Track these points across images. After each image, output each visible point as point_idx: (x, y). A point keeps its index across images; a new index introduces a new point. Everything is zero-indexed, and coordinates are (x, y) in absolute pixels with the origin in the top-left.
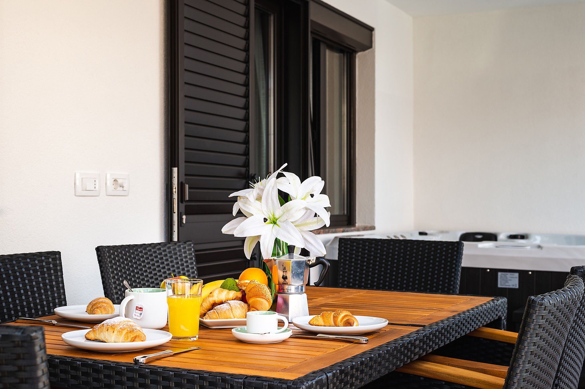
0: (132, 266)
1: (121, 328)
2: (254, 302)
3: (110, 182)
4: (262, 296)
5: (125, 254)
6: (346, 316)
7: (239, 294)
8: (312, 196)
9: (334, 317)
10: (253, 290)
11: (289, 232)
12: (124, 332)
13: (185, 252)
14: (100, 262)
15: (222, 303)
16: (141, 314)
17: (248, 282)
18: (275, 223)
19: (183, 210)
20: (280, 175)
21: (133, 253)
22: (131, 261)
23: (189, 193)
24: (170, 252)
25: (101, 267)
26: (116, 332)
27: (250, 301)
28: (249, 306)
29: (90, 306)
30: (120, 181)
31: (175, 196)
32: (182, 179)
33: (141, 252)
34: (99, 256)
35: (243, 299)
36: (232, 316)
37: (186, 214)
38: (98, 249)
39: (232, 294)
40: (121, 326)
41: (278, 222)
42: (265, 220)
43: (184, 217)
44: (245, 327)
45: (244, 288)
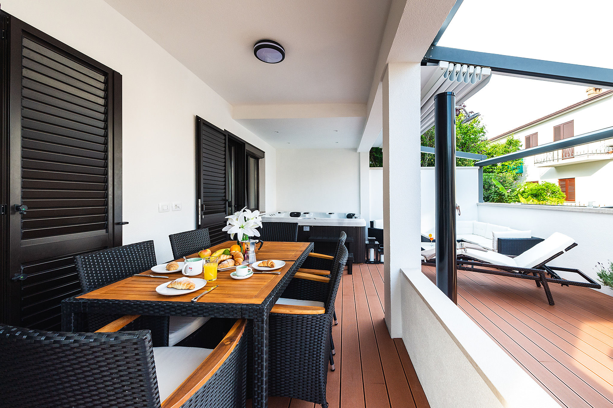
0: (184, 240)
1: (184, 283)
2: (237, 260)
3: (174, 206)
4: (240, 257)
5: (181, 236)
6: (271, 263)
7: (231, 257)
8: (256, 218)
9: (267, 263)
10: (237, 255)
11: (248, 231)
12: (186, 285)
13: (205, 232)
14: (171, 241)
15: (224, 261)
16: (191, 270)
17: (234, 251)
18: (243, 228)
19: (202, 214)
20: (244, 211)
21: (185, 235)
22: (184, 239)
23: (205, 207)
24: (199, 233)
25: (171, 243)
26: (182, 285)
27: (235, 259)
28: (235, 261)
29: (168, 266)
30: (178, 206)
31: (200, 209)
32: (202, 203)
33: (188, 234)
34: (170, 239)
35: (233, 258)
36: (229, 266)
37: (204, 215)
38: (170, 236)
39: (228, 257)
40: (184, 282)
41: (244, 227)
42: (240, 228)
43: (203, 216)
44: (235, 272)
45: (233, 254)
